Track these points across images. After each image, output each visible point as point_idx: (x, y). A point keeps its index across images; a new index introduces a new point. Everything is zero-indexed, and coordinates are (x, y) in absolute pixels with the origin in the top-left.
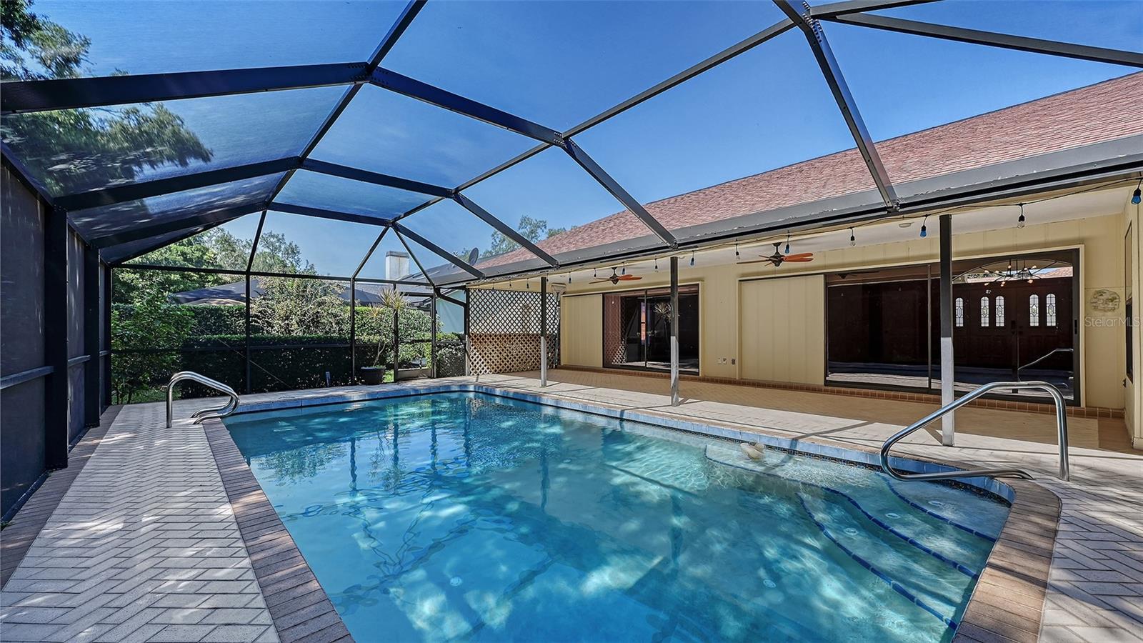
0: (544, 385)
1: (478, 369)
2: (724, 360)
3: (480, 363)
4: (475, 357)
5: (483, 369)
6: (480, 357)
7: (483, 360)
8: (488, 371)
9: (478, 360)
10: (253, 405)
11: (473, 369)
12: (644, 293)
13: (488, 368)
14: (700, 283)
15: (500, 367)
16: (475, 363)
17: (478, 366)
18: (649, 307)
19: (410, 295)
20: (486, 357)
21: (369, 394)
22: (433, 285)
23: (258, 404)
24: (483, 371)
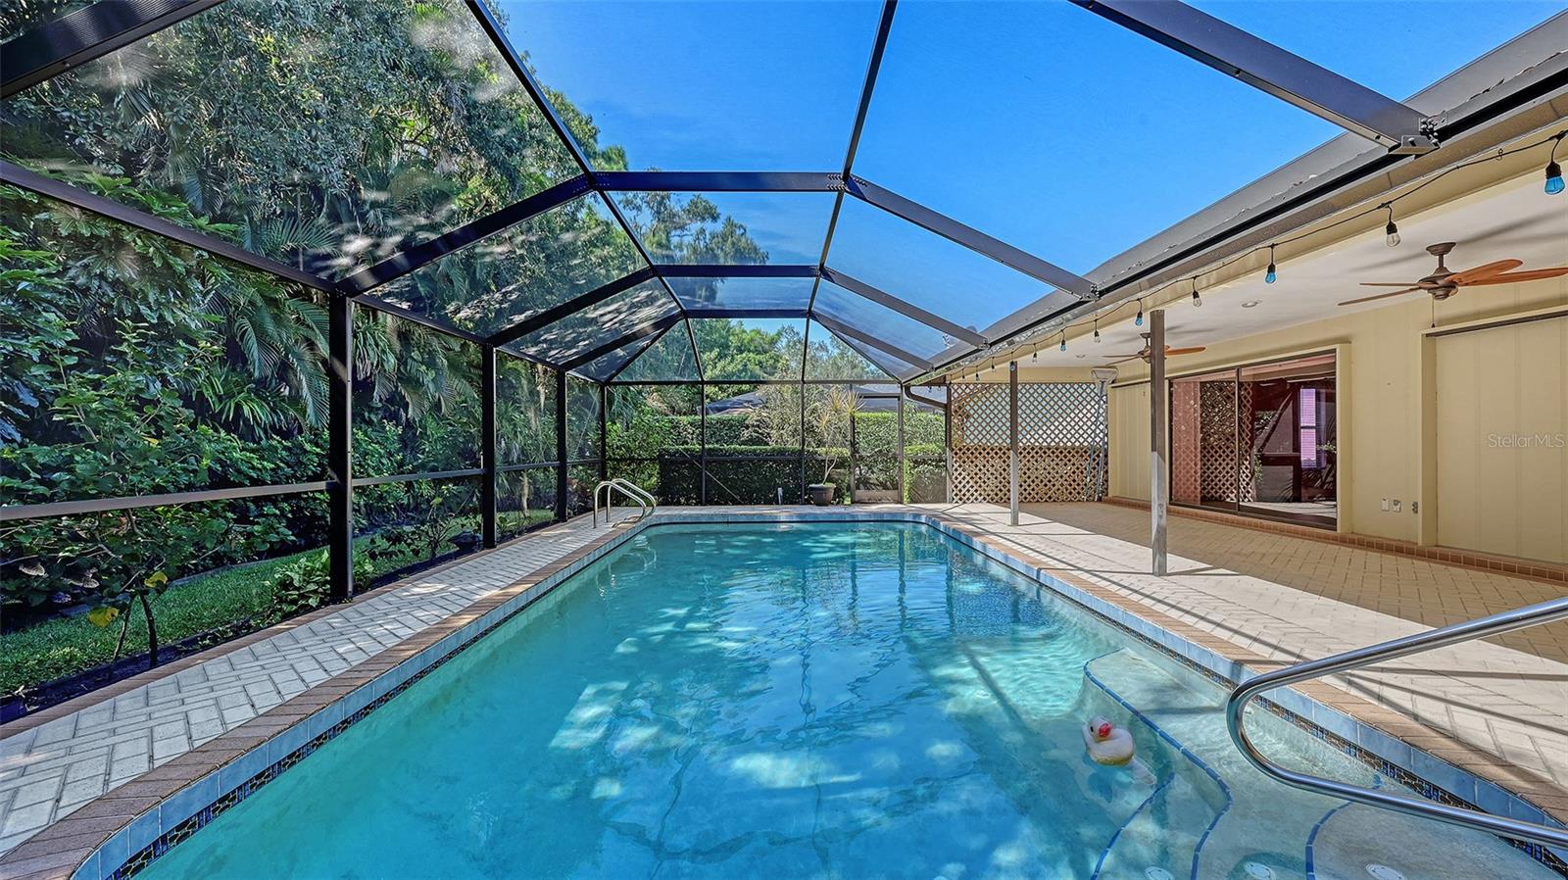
0: (1015, 523)
1: (964, 495)
2: (1396, 503)
3: (968, 486)
4: (960, 478)
5: (972, 495)
6: (968, 478)
7: (971, 483)
8: (980, 498)
9: (964, 482)
10: (685, 517)
11: (956, 495)
12: (1232, 375)
13: (980, 495)
14: (1337, 346)
15: (1000, 494)
16: (960, 486)
17: (964, 491)
18: (1323, 397)
19: (865, 397)
20: (976, 479)
21: (799, 515)
22: (900, 383)
23: (690, 516)
24: (972, 498)
